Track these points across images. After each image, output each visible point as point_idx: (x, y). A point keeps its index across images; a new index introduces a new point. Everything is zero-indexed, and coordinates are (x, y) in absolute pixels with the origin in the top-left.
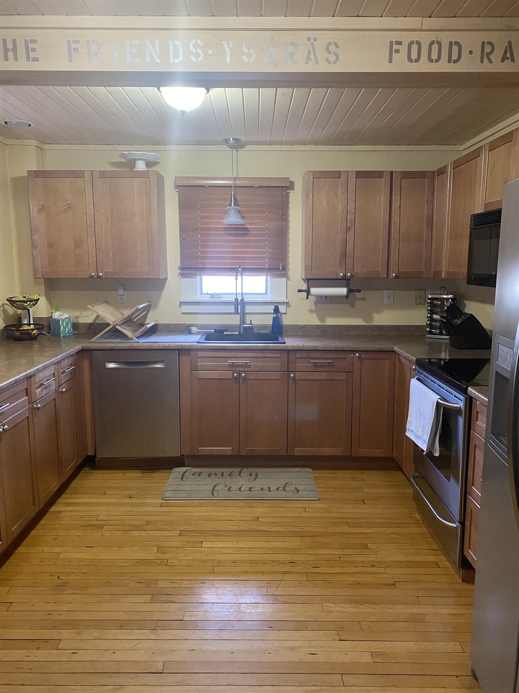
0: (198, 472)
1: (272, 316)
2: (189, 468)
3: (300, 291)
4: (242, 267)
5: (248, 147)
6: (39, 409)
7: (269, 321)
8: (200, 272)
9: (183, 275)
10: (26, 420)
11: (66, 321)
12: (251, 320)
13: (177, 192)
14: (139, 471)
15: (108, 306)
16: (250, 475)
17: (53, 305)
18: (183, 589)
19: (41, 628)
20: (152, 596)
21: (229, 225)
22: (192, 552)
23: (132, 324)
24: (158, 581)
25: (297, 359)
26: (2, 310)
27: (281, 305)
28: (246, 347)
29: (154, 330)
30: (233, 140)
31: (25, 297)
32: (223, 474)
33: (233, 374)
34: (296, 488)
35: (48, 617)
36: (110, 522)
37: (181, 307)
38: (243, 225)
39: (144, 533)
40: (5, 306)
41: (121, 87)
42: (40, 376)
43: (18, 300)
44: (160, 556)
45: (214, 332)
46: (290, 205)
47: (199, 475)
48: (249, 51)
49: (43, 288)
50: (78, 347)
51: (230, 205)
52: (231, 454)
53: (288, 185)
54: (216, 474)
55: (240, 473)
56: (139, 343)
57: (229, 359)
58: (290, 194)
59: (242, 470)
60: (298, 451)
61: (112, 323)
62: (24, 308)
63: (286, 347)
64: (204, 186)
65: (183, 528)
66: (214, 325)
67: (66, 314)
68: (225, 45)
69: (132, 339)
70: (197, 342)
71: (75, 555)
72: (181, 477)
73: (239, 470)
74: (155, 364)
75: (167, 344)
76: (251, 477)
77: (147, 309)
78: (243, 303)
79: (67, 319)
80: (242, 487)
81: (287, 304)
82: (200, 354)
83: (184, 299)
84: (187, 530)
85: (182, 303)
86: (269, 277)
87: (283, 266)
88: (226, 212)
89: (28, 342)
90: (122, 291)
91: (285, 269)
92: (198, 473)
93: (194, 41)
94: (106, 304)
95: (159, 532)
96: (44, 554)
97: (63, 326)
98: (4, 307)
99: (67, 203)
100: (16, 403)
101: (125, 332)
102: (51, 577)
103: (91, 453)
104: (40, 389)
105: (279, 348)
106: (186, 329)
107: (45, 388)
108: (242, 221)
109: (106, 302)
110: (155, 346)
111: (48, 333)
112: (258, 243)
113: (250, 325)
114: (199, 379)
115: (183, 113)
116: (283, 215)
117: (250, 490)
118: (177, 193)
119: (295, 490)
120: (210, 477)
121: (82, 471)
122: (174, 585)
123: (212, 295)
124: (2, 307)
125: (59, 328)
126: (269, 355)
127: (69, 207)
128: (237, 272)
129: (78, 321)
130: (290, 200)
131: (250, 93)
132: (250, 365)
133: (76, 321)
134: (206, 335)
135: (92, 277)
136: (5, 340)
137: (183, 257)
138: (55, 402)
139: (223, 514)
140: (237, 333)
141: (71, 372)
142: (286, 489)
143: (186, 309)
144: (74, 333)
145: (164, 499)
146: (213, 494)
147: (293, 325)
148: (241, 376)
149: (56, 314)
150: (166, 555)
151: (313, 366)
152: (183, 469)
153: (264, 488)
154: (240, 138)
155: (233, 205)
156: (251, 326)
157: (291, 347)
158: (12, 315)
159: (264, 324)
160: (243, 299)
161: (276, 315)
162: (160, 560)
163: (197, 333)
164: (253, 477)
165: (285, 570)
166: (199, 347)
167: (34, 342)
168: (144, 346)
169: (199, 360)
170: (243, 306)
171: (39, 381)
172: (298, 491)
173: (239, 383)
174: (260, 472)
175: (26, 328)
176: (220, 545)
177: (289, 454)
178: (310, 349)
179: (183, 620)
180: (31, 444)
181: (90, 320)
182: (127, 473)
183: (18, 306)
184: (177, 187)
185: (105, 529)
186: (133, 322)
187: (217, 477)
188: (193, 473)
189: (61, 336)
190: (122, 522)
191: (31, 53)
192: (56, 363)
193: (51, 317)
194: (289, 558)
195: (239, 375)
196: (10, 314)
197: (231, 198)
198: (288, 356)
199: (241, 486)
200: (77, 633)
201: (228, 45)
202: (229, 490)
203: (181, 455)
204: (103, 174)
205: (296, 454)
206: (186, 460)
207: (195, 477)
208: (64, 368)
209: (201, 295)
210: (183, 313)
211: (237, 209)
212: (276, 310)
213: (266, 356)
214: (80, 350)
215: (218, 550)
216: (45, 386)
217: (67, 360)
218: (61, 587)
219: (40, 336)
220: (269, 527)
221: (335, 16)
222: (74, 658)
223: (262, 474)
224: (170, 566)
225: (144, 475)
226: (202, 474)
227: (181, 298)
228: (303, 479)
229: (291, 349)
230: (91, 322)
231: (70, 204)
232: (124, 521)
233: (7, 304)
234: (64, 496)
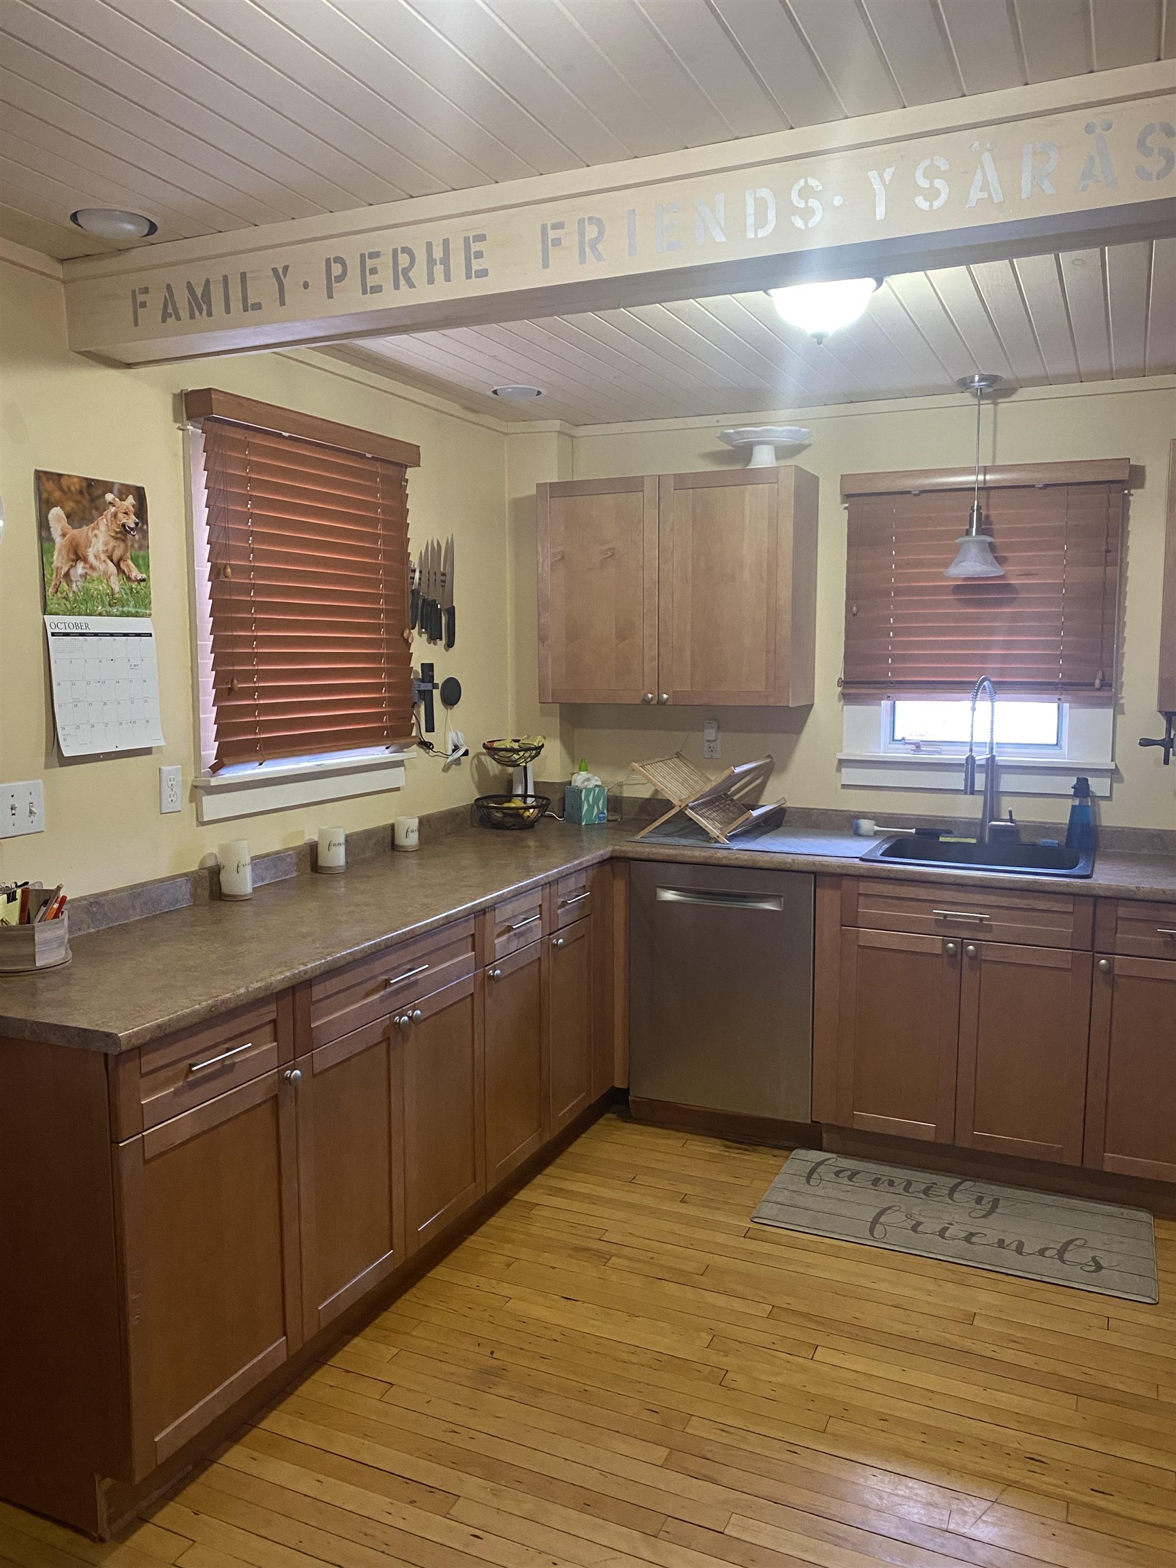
0: (849, 1170)
1: (1069, 804)
2: (829, 1155)
3: (1146, 743)
4: (992, 679)
5: (1024, 393)
6: (498, 981)
7: (1060, 814)
8: (888, 691)
9: (847, 698)
10: (469, 999)
11: (594, 794)
12: (1010, 812)
13: (846, 508)
14: (719, 1142)
15: (680, 764)
16: (979, 1200)
17: (577, 757)
18: (741, 1453)
19: (429, 1458)
20: (670, 1452)
21: (966, 579)
22: (788, 1366)
23: (728, 805)
24: (693, 1417)
25: (1119, 922)
26: (476, 766)
27: (1093, 777)
28: (981, 879)
29: (776, 821)
30: (980, 381)
31: (517, 741)
32: (909, 1184)
33: (945, 943)
34: (1094, 1259)
35: (448, 1437)
36: (626, 1251)
37: (840, 771)
38: (1002, 577)
39: (690, 1293)
40: (483, 758)
41: (693, 298)
42: (507, 910)
43: (503, 747)
44: (715, 1358)
45: (916, 833)
46: (1131, 527)
47: (850, 1178)
48: (932, 183)
49: (555, 722)
50: (603, 851)
51: (968, 533)
52: (933, 1141)
53: (1123, 475)
54: (891, 1183)
55: (953, 1190)
56: (730, 851)
57: (935, 905)
58: (1131, 498)
59: (959, 1184)
60: (1112, 1161)
61: (679, 803)
62: (514, 764)
63: (1088, 887)
64: (909, 492)
65: (781, 1301)
66: (919, 819)
67: (596, 778)
68: (875, 178)
69: (717, 842)
70: (862, 859)
71: (537, 1310)
72: (806, 1175)
73: (952, 1181)
74: (763, 902)
75: (789, 858)
76: (978, 1207)
77: (765, 772)
78: (992, 767)
79: (597, 789)
80: (948, 1228)
81: (1114, 774)
82: (865, 887)
83: (849, 752)
84: (788, 1307)
85: (842, 763)
86: (1066, 706)
87: (1106, 678)
88: (957, 549)
89: (516, 833)
90: (713, 731)
91: (1106, 684)
92: (850, 1173)
93: (802, 182)
94: (676, 760)
95: (725, 1297)
96: (480, 1293)
97: (588, 802)
98: (479, 760)
99: (606, 547)
100: (447, 964)
101: (703, 822)
102: (477, 1347)
103: (619, 1084)
104: (504, 938)
105: (1070, 890)
106: (845, 824)
107: (517, 936)
108: (995, 570)
109: (678, 755)
110: (763, 860)
111: (561, 815)
112: (1040, 622)
113: (1009, 824)
114: (860, 946)
115: (819, 339)
116: (1108, 551)
117: (968, 1238)
118: (847, 511)
119: (1092, 1263)
120: (876, 1188)
121: (601, 1121)
122: (725, 1438)
123: (918, 746)
124: (476, 759)
125: (580, 809)
126: (1042, 905)
127: (610, 557)
128: (977, 692)
129: (621, 793)
130: (1131, 513)
131: (993, 273)
132: (991, 925)
133: (616, 792)
134: (894, 840)
135: (646, 702)
136: (475, 825)
137: (850, 657)
138: (540, 966)
139: (883, 1286)
140: (974, 841)
141: (582, 905)
142: (1067, 1256)
143: (851, 776)
144: (611, 818)
145: (755, 1220)
146: (872, 1233)
147: (1129, 828)
148: (967, 952)
149: (579, 777)
150: (725, 1359)
151: (1166, 944)
152: (816, 1156)
153: (1007, 1242)
154: (999, 374)
155: (974, 534)
156: (1010, 826)
157: (1102, 888)
158: (495, 777)
159: (1047, 823)
160: (993, 757)
161: (1080, 802)
162: (709, 1368)
163: (872, 834)
164: (984, 1207)
165: (1012, 1476)
166: (862, 871)
167: (523, 834)
168: (737, 858)
169: (861, 900)
170: (992, 773)
171: (505, 921)
172: (1099, 1267)
173: (959, 968)
174: (1007, 1199)
175: (517, 803)
176: (861, 1365)
177: (1087, 1165)
178: (1158, 898)
179: (722, 1533)
180: (476, 1052)
181: (645, 793)
182: (692, 1142)
183: (501, 759)
184: (847, 497)
185: (614, 1264)
186: (732, 800)
187: (892, 1189)
188: (838, 1169)
189: (583, 824)
190: (651, 1255)
191: (473, 261)
192: (546, 884)
193: (570, 783)
194: (1032, 1446)
195: (962, 946)
196: (492, 773)
197: (971, 516)
198: (1095, 911)
199: (949, 1224)
200: (495, 1493)
201: (881, 177)
202: (915, 1229)
203: (812, 1121)
204: (682, 482)
205: (1107, 1169)
206: (824, 1135)
207: (839, 1180)
208: (564, 895)
209: (891, 746)
210: (844, 786)
211: (983, 542)
212: (1082, 789)
213: (1035, 906)
214: (605, 858)
215: (853, 1376)
216: (515, 932)
217: (573, 879)
218: (489, 1376)
219: (543, 820)
220: (995, 1348)
221: (1162, 57)
222: (476, 1548)
223: (1012, 1203)
224: (729, 1389)
225: (726, 1154)
226: (857, 1176)
227: (842, 751)
228: (1120, 1239)
229: (1102, 893)
230: (647, 796)
231: (614, 549)
232: (655, 1256)
233: (484, 754)
234: (550, 1170)
